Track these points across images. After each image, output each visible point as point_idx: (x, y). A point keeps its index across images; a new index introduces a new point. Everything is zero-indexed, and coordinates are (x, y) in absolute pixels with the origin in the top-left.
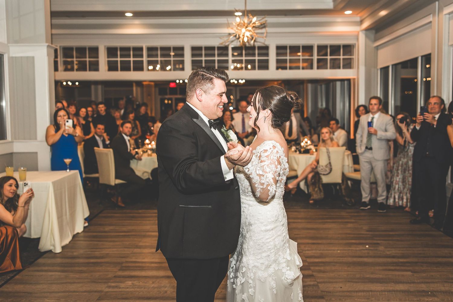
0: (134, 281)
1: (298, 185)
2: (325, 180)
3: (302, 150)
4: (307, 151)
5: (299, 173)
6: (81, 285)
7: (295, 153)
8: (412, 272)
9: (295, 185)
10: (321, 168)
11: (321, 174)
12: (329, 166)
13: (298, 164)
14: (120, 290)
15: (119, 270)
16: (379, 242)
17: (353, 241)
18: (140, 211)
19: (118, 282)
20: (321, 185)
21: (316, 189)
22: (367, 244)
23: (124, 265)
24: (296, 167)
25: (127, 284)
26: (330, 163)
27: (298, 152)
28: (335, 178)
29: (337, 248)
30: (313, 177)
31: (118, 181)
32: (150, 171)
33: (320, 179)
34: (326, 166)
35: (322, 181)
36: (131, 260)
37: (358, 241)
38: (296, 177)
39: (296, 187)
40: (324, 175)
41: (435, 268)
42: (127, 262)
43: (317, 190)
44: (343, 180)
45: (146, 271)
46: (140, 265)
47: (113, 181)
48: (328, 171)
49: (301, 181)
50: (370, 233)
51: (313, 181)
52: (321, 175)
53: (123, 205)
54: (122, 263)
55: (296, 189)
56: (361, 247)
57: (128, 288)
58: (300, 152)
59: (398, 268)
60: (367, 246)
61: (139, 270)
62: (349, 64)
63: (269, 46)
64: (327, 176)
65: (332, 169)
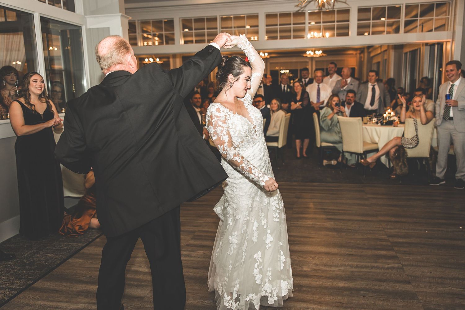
0: (206, 251)
1: (379, 159)
2: (411, 153)
3: (385, 121)
4: (390, 123)
5: (380, 146)
7: (376, 124)
9: (375, 160)
11: (406, 147)
12: (415, 138)
13: (379, 138)
14: (192, 259)
15: (192, 239)
19: (190, 251)
20: (405, 160)
22: (460, 225)
23: (196, 234)
24: (377, 139)
25: (198, 254)
26: (417, 135)
27: (379, 124)
28: (423, 151)
29: (424, 228)
33: (405, 152)
34: (412, 139)
35: (407, 155)
36: (204, 229)
38: (377, 150)
39: (375, 161)
40: (409, 148)
42: (199, 231)
43: (401, 165)
44: (431, 154)
48: (414, 144)
49: (382, 155)
50: (463, 213)
51: (396, 154)
52: (405, 149)
54: (195, 232)
55: (375, 163)
57: (199, 257)
58: (382, 124)
60: (461, 228)
62: (444, 25)
63: (350, 9)
64: (412, 149)
65: (418, 142)
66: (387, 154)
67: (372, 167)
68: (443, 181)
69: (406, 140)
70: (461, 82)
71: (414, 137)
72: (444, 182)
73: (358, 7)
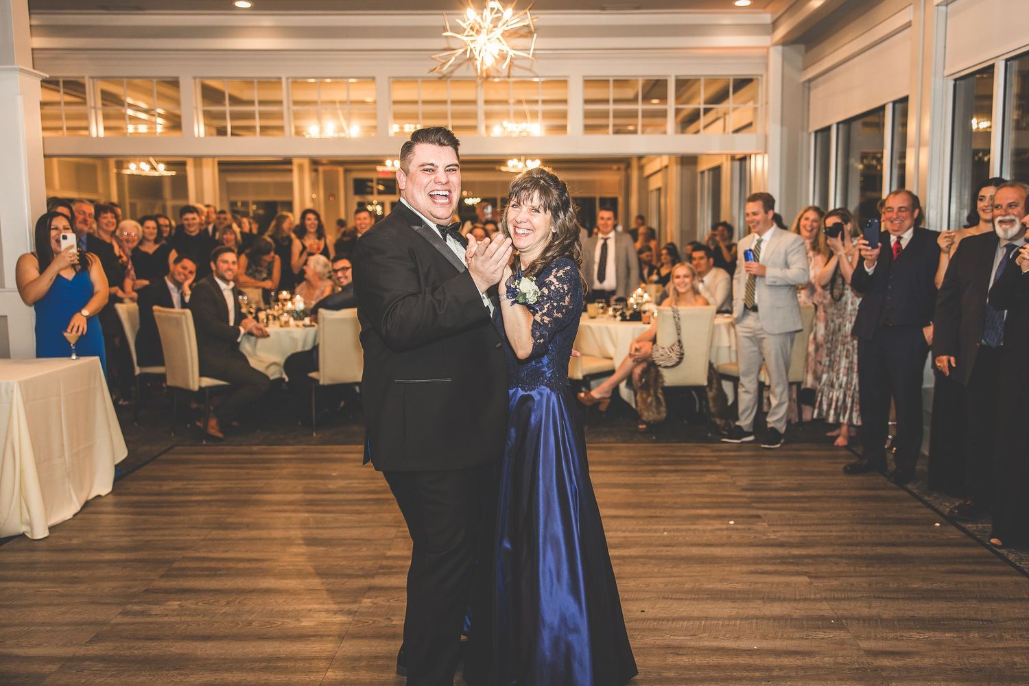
0: (187, 600)
1: (616, 389)
2: (671, 378)
3: (628, 313)
4: (637, 316)
5: (617, 364)
6: (63, 609)
7: (613, 319)
8: (809, 577)
9: (606, 392)
10: (661, 351)
11: (660, 365)
12: (676, 348)
13: (615, 346)
14: (149, 619)
15: (162, 576)
16: (760, 512)
17: (706, 512)
18: (255, 448)
19: (149, 603)
20: (660, 391)
21: (649, 400)
22: (731, 517)
23: (176, 565)
24: (611, 351)
25: (166, 607)
26: (679, 341)
27: (619, 318)
28: (693, 373)
29: (663, 527)
30: (645, 372)
31: (207, 382)
32: (281, 360)
33: (658, 376)
34: (671, 348)
35: (663, 382)
36: (198, 555)
37: (714, 512)
38: (611, 372)
39: (608, 395)
40: (666, 367)
41: (864, 569)
42: (184, 559)
43: (651, 401)
44: (710, 380)
45: (222, 578)
46: (213, 564)
47: (196, 381)
48: (675, 359)
49: (622, 380)
50: (749, 494)
51: (644, 380)
52: (660, 368)
53: (220, 435)
54: (173, 561)
55: (609, 400)
56: (717, 525)
57: (166, 615)
58: (624, 319)
59: (781, 568)
60: (732, 522)
61: (207, 576)
62: (750, 125)
63: (568, 79)
64: (674, 369)
65: (682, 354)
66: (629, 378)
67: (603, 408)
68: (748, 434)
69: (661, 350)
70: (773, 235)
71: (673, 345)
72: (751, 438)
73: (584, 77)
